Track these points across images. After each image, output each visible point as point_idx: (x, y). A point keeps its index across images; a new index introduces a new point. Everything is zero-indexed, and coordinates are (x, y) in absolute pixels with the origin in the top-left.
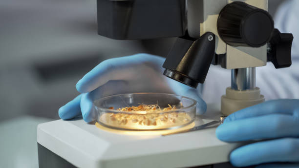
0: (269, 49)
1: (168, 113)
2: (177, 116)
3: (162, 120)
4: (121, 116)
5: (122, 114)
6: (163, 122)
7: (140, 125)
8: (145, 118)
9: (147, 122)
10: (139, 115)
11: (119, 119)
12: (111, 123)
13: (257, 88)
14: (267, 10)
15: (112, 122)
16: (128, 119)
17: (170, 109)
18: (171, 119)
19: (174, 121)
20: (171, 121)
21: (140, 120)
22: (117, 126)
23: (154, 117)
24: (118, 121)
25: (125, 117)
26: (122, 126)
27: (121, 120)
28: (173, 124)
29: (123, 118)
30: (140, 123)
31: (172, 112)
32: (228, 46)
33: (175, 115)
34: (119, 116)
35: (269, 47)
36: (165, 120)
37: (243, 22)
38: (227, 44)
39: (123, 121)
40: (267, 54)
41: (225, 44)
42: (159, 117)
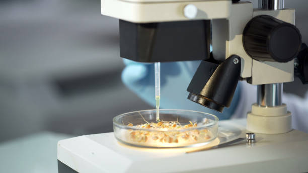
0: (296, 64)
1: (189, 130)
2: (199, 133)
3: (183, 138)
4: (141, 133)
5: (142, 131)
6: (184, 139)
7: (161, 143)
8: (166, 135)
9: (168, 140)
10: (159, 132)
11: (139, 136)
12: (131, 141)
13: (284, 104)
14: (294, 24)
15: (132, 139)
16: (148, 136)
17: (191, 126)
18: (193, 136)
19: (196, 138)
20: (193, 138)
21: (160, 137)
22: (137, 143)
23: (175, 134)
24: (138, 138)
25: (146, 134)
26: (142, 143)
27: (141, 137)
28: (195, 141)
29: (143, 135)
30: (161, 140)
31: (193, 129)
32: (254, 60)
33: (196, 133)
34: (138, 133)
35: (296, 62)
36: (187, 137)
37: (269, 37)
38: (253, 58)
39: (142, 138)
40: (295, 69)
41: (251, 59)
42: (180, 135)
